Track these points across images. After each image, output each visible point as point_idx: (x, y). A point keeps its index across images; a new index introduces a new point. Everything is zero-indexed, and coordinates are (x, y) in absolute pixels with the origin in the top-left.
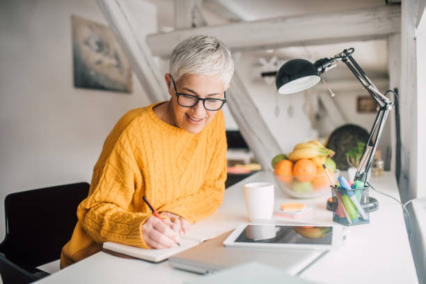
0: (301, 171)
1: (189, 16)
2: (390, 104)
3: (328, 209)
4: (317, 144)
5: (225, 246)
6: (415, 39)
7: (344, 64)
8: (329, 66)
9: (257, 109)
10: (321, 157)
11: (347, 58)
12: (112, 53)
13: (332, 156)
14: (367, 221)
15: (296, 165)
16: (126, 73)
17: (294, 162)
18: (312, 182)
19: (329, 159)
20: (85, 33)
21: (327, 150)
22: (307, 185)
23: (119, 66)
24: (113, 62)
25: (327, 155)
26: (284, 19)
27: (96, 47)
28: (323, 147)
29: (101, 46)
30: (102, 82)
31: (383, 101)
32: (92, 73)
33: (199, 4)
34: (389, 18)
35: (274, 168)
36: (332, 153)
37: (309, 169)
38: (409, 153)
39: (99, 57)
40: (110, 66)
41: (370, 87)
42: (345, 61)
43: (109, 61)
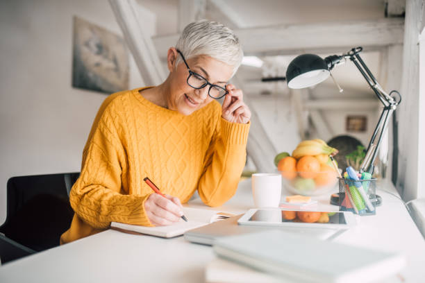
0: (305, 167)
2: (394, 104)
3: (331, 203)
4: (320, 142)
5: (239, 224)
6: (418, 44)
7: (352, 62)
8: (338, 63)
10: (324, 154)
11: (355, 56)
12: (111, 56)
13: (335, 154)
14: (373, 213)
15: (299, 162)
16: (123, 77)
17: (298, 159)
18: (315, 179)
20: (86, 34)
21: (330, 148)
22: (309, 182)
23: (117, 70)
24: (111, 65)
25: (329, 153)
26: (287, 26)
27: (95, 49)
28: (326, 145)
29: (101, 49)
30: (100, 84)
31: (388, 100)
32: (91, 75)
33: (203, 10)
34: (389, 29)
35: (277, 165)
36: (335, 151)
37: (312, 166)
38: (406, 160)
39: (97, 59)
40: (108, 69)
41: (376, 86)
42: (352, 59)
43: (108, 64)
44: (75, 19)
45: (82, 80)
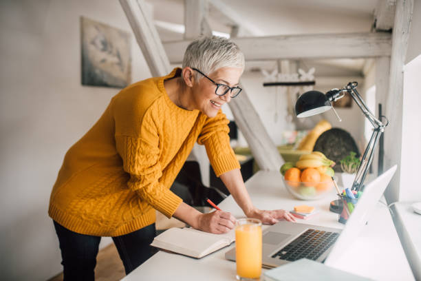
0: (308, 178)
1: (199, 28)
2: (383, 126)
3: (331, 210)
4: (320, 155)
6: (403, 73)
8: (338, 97)
9: (257, 115)
11: (352, 90)
12: (114, 52)
15: (303, 173)
16: (126, 70)
17: (302, 170)
18: (317, 187)
19: (331, 168)
20: (92, 33)
22: (312, 190)
23: (120, 64)
24: (115, 60)
25: (328, 165)
27: (101, 46)
28: (326, 158)
29: (106, 45)
30: (106, 80)
31: (377, 123)
32: (97, 72)
34: (378, 44)
35: (283, 174)
36: (333, 163)
39: (102, 55)
40: (112, 64)
41: (368, 113)
42: (349, 92)
43: (112, 59)
44: (82, 19)
45: (90, 78)
